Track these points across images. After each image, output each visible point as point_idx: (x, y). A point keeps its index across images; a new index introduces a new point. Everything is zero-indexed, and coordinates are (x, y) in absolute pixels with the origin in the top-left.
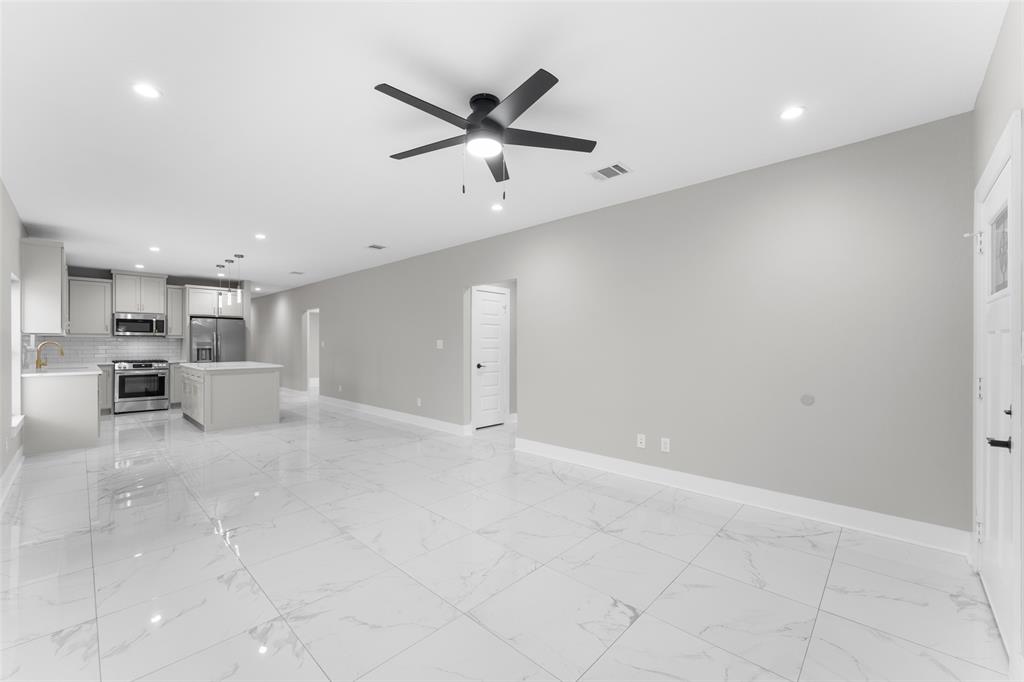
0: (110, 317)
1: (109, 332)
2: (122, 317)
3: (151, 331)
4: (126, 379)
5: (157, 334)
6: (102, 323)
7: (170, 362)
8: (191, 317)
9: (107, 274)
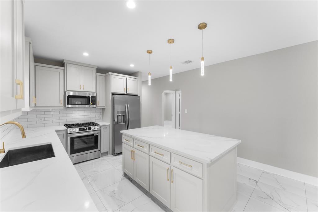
0: (63, 94)
1: (63, 105)
2: (71, 94)
3: (89, 104)
4: (75, 139)
5: (92, 106)
6: (58, 99)
7: (101, 125)
8: (113, 94)
9: (61, 64)
